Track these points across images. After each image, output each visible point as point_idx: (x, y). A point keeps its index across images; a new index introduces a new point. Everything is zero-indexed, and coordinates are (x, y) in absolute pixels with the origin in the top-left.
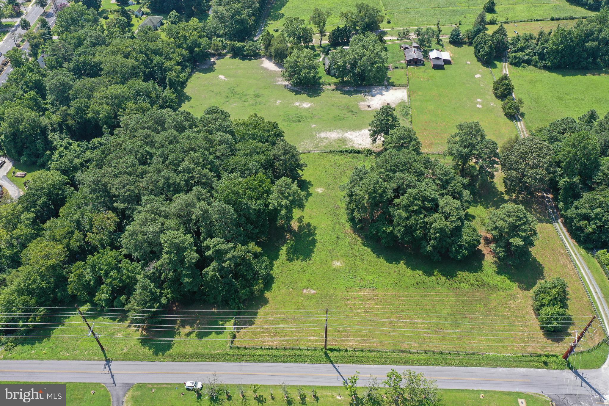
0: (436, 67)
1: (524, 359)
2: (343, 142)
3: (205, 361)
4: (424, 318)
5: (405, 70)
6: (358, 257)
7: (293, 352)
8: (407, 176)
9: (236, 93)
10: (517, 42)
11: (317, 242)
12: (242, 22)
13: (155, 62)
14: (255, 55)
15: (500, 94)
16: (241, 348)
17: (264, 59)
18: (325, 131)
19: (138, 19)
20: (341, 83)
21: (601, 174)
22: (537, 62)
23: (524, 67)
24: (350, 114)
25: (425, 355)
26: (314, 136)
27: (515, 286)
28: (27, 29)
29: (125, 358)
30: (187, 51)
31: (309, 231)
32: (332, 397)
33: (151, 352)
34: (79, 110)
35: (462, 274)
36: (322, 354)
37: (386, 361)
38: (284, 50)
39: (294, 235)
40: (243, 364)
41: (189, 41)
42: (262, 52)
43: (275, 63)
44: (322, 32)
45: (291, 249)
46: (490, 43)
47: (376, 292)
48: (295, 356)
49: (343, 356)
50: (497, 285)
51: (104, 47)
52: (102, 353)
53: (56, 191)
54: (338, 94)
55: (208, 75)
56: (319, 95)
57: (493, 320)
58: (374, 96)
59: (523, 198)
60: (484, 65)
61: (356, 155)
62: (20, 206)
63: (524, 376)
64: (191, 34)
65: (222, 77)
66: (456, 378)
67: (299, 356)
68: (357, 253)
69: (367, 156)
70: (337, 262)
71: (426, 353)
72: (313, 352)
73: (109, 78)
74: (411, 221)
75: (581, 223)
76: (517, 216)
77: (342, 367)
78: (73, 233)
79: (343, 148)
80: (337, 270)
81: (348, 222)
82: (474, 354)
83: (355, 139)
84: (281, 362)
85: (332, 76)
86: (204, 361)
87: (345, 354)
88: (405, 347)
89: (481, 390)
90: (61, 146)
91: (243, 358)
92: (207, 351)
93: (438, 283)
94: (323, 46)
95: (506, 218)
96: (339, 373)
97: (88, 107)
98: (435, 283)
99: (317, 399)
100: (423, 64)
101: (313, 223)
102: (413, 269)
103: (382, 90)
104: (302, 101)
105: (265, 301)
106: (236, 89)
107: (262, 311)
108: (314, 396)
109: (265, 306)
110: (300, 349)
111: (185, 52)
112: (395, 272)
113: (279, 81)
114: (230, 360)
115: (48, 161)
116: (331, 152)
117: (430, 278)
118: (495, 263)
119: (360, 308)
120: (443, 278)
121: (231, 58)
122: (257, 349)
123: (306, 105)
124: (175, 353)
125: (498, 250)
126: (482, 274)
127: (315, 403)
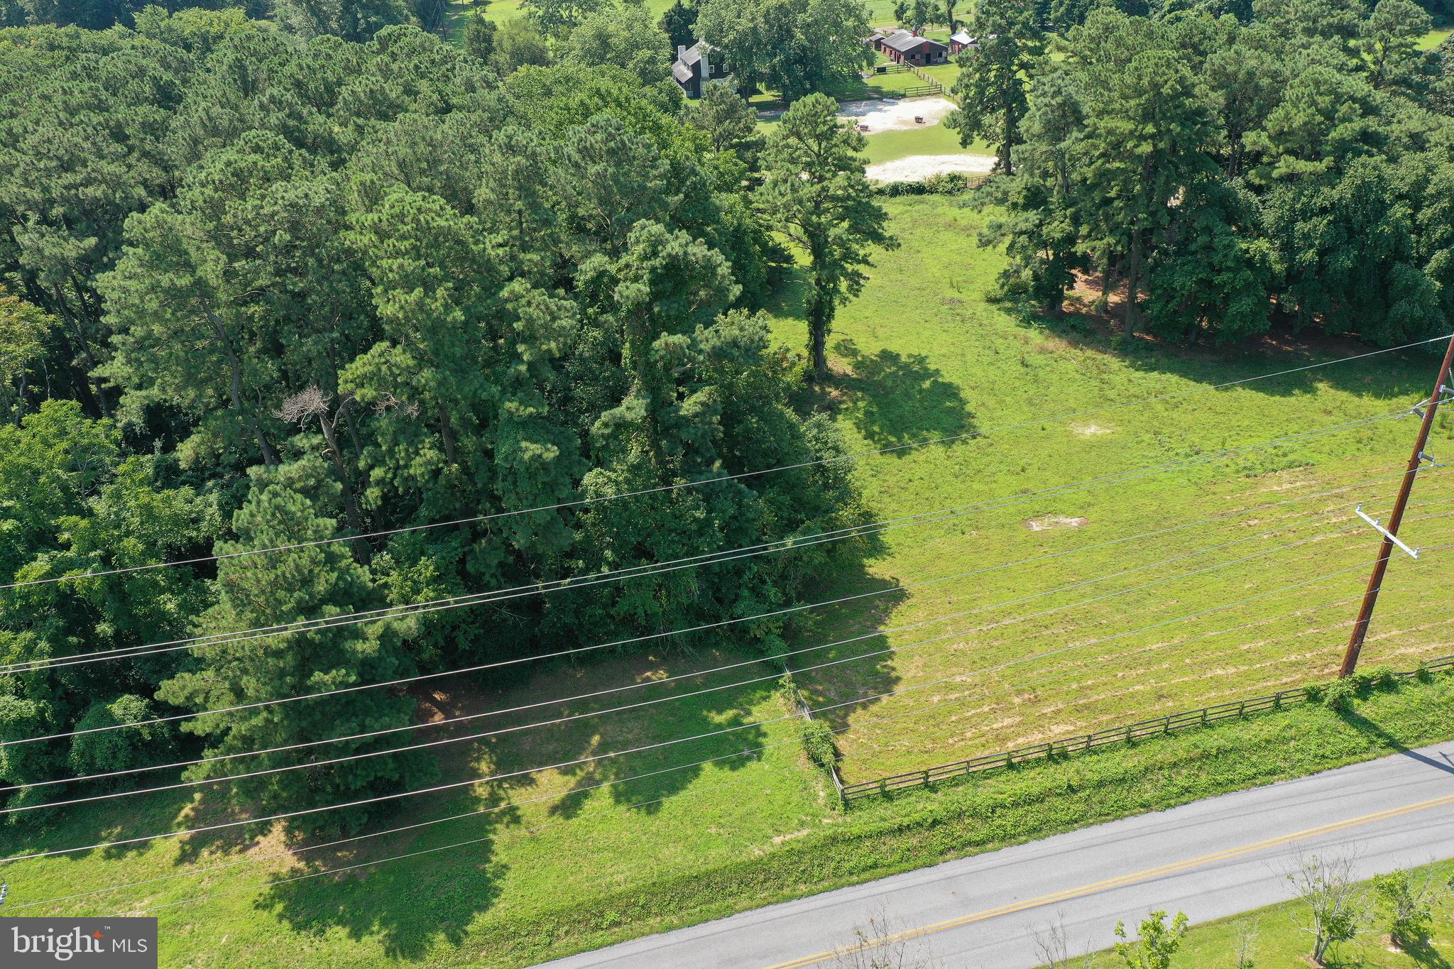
3: (729, 912)
5: (909, 73)
6: (1153, 401)
7: (1181, 747)
11: (957, 388)
16: (902, 793)
33: (372, 944)
39: (853, 389)
40: (953, 867)
45: (872, 423)
47: (1322, 474)
48: (1207, 758)
61: (914, 197)
67: (1222, 752)
68: (1135, 391)
69: (950, 194)
70: (1087, 426)
72: (1282, 720)
81: (1026, 327)
84: (1146, 807)
86: (721, 915)
91: (937, 838)
92: (717, 855)
100: (949, 61)
101: (902, 349)
102: (1383, 395)
103: (873, 105)
105: (890, 592)
107: (901, 629)
109: (902, 609)
110: (1208, 724)
112: (1329, 413)
114: (873, 871)
119: (1317, 530)
122: (987, 775)
124: (528, 913)
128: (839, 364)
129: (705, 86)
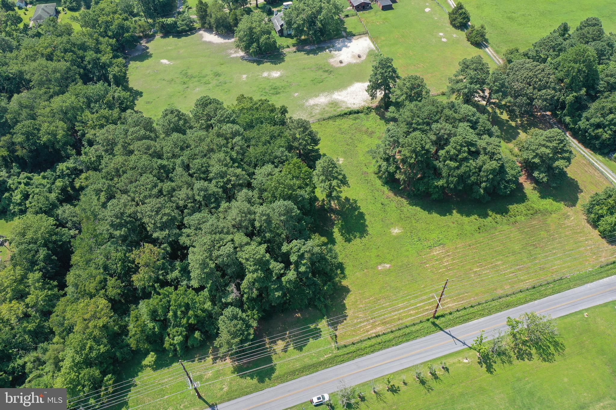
0: (385, 8)
1: (603, 270)
2: (336, 105)
3: (317, 371)
4: (502, 260)
5: (356, 17)
6: (412, 219)
7: (401, 332)
8: (445, 126)
9: (192, 77)
11: (364, 214)
13: (87, 59)
14: (190, 30)
15: (458, 24)
16: (349, 345)
17: (201, 32)
18: (311, 97)
19: (23, 10)
20: (299, 42)
21: (601, 82)
24: (326, 74)
25: (521, 294)
26: (303, 105)
29: (230, 397)
30: (115, 39)
31: (351, 205)
32: (459, 362)
33: (255, 381)
34: (28, 135)
35: (513, 208)
36: (429, 324)
37: (490, 311)
38: (226, 18)
39: (338, 214)
40: (357, 360)
41: (113, 27)
42: (197, 25)
43: (216, 34)
45: (343, 229)
47: (447, 248)
48: (405, 334)
49: (450, 320)
50: (547, 209)
51: (15, 53)
52: (201, 401)
53: (54, 238)
54: (302, 55)
55: (146, 62)
56: (283, 60)
57: (560, 243)
58: (340, 49)
59: (527, 120)
61: (356, 115)
62: (18, 268)
63: (609, 285)
64: (113, 17)
65: (165, 61)
66: (557, 306)
67: (409, 333)
68: (408, 215)
69: (367, 114)
70: (395, 229)
71: (521, 292)
72: (421, 325)
73: (43, 90)
74: (463, 169)
75: (596, 131)
77: (454, 330)
78: (105, 280)
79: (339, 111)
80: (398, 237)
81: (384, 186)
82: (561, 279)
83: (345, 99)
84: (393, 345)
85: (286, 37)
88: (500, 292)
89: (583, 310)
90: (20, 183)
91: (354, 354)
92: (315, 360)
93: (496, 222)
94: (259, 6)
95: (548, 144)
96: (453, 337)
97: (39, 131)
98: (495, 224)
99: (447, 369)
100: (371, 8)
101: (351, 196)
102: (468, 215)
103: (344, 42)
104: (269, 70)
105: (346, 290)
106: (190, 72)
107: (348, 301)
108: (443, 368)
109: (349, 295)
110: (407, 327)
111: (113, 41)
112: (453, 223)
113: (231, 53)
114: (343, 361)
115: (9, 205)
116: (330, 118)
117: (487, 219)
118: (535, 189)
119: (441, 268)
120: (498, 216)
121: (162, 37)
122: (364, 341)
123: (276, 74)
124: (283, 373)
125: (541, 176)
126: (529, 203)
127: (446, 373)
128: (334, 204)
129: (285, 32)
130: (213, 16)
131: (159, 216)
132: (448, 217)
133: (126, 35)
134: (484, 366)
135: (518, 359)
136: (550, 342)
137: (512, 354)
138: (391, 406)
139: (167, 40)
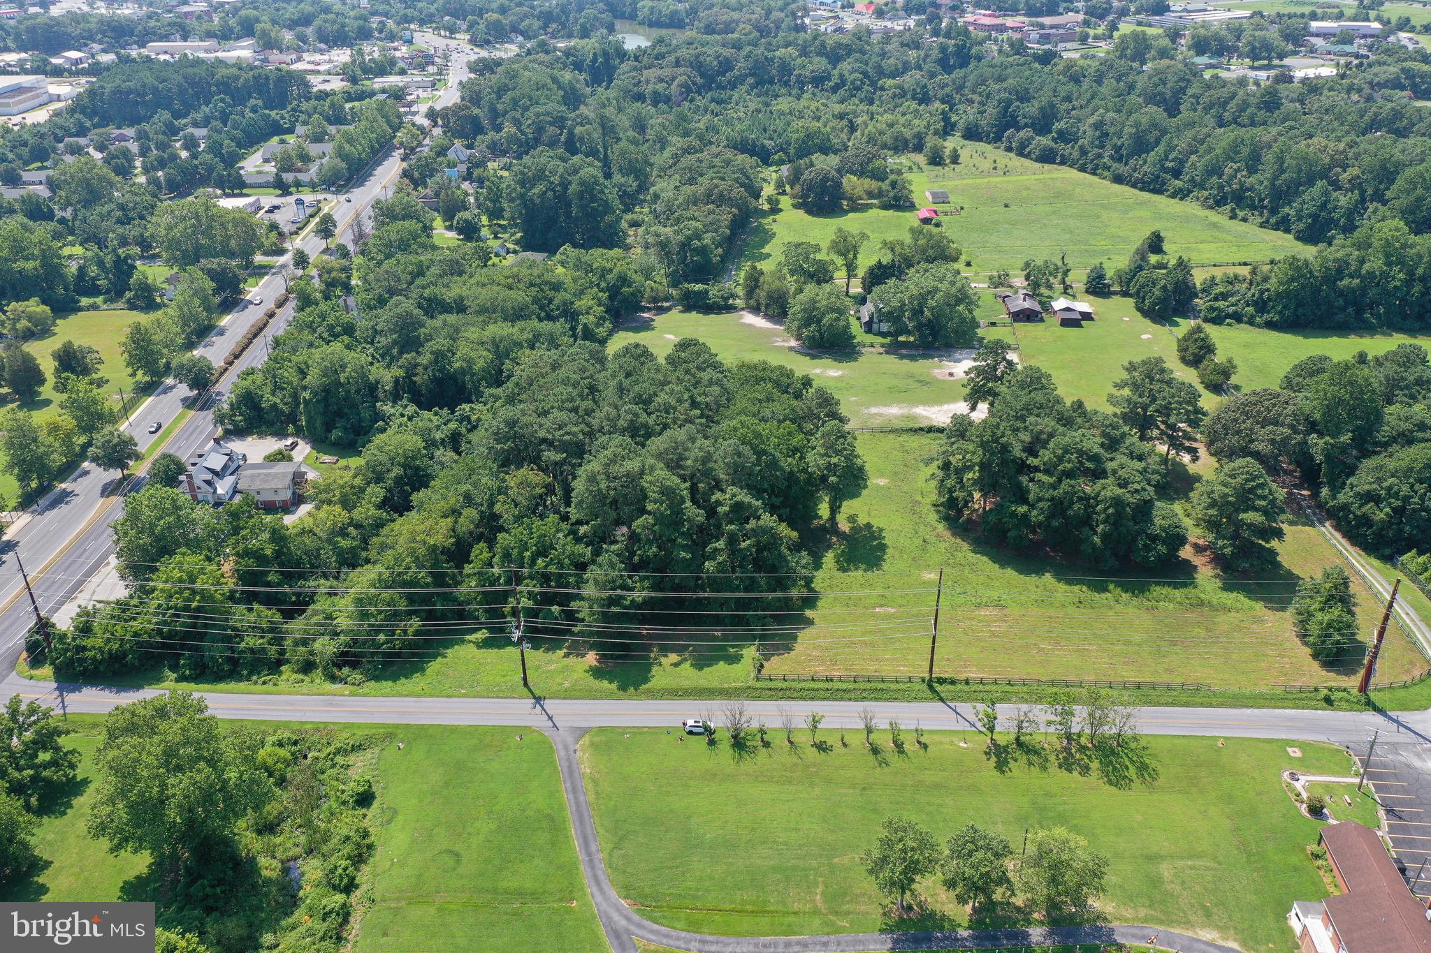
0: (1066, 323)
1: (1289, 696)
2: (912, 419)
4: (1099, 645)
5: (1010, 328)
6: (967, 567)
7: (869, 685)
10: (1211, 286)
11: (887, 547)
12: (703, 251)
13: (556, 301)
14: (723, 307)
15: (1191, 358)
16: (776, 679)
17: (744, 312)
18: (876, 405)
19: (501, 257)
20: (894, 344)
21: (1386, 428)
22: (1252, 317)
23: (1229, 325)
24: (918, 384)
26: (857, 411)
27: (1259, 607)
28: (303, 268)
29: (567, 695)
30: (607, 293)
31: (872, 533)
32: (952, 743)
33: (613, 686)
34: (438, 355)
35: (1158, 591)
36: (924, 687)
37: (1040, 698)
38: (782, 292)
39: (844, 539)
40: (783, 703)
42: (740, 302)
43: (764, 316)
44: (851, 268)
45: (842, 556)
46: (1163, 283)
47: (1007, 611)
48: (876, 690)
49: (961, 691)
50: (1225, 604)
52: (526, 690)
54: (890, 358)
55: (644, 334)
56: (855, 359)
57: (1225, 648)
58: (957, 360)
60: (1154, 321)
61: (939, 435)
62: (360, 477)
63: (1292, 719)
65: (670, 337)
67: (882, 690)
68: (963, 562)
70: (930, 573)
72: (908, 685)
73: (482, 317)
74: (1062, 490)
76: (1247, 473)
77: (962, 706)
78: (460, 509)
79: (914, 425)
80: (929, 583)
81: (939, 522)
82: (1197, 689)
83: (933, 416)
84: (848, 699)
85: (875, 334)
86: (710, 699)
87: (966, 688)
89: (1218, 736)
90: (402, 415)
91: (780, 694)
92: (715, 684)
93: (1117, 602)
94: (851, 293)
96: (957, 713)
97: (454, 354)
98: (1112, 603)
99: (925, 746)
101: (876, 523)
102: (1069, 583)
103: (970, 353)
104: (826, 367)
105: (809, 622)
107: (805, 634)
108: (919, 742)
109: (810, 628)
110: (883, 681)
111: (604, 296)
112: (1038, 586)
113: (777, 342)
114: (759, 698)
116: (892, 431)
117: (1103, 594)
118: (1217, 576)
119: (982, 631)
120: (1126, 595)
121: (682, 311)
122: (804, 680)
123: (833, 373)
124: (658, 687)
125: (1220, 542)
126: (1196, 591)
127: (922, 751)
128: (844, 526)
129: (875, 327)
130: (766, 287)
131: (561, 432)
132: (1032, 580)
133: (626, 289)
134: (994, 759)
135: (1060, 767)
136: (1132, 762)
137: (1052, 758)
138: (808, 767)
139: (687, 315)
